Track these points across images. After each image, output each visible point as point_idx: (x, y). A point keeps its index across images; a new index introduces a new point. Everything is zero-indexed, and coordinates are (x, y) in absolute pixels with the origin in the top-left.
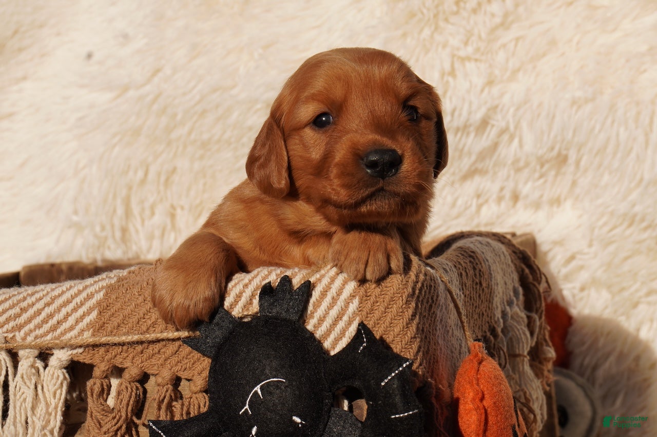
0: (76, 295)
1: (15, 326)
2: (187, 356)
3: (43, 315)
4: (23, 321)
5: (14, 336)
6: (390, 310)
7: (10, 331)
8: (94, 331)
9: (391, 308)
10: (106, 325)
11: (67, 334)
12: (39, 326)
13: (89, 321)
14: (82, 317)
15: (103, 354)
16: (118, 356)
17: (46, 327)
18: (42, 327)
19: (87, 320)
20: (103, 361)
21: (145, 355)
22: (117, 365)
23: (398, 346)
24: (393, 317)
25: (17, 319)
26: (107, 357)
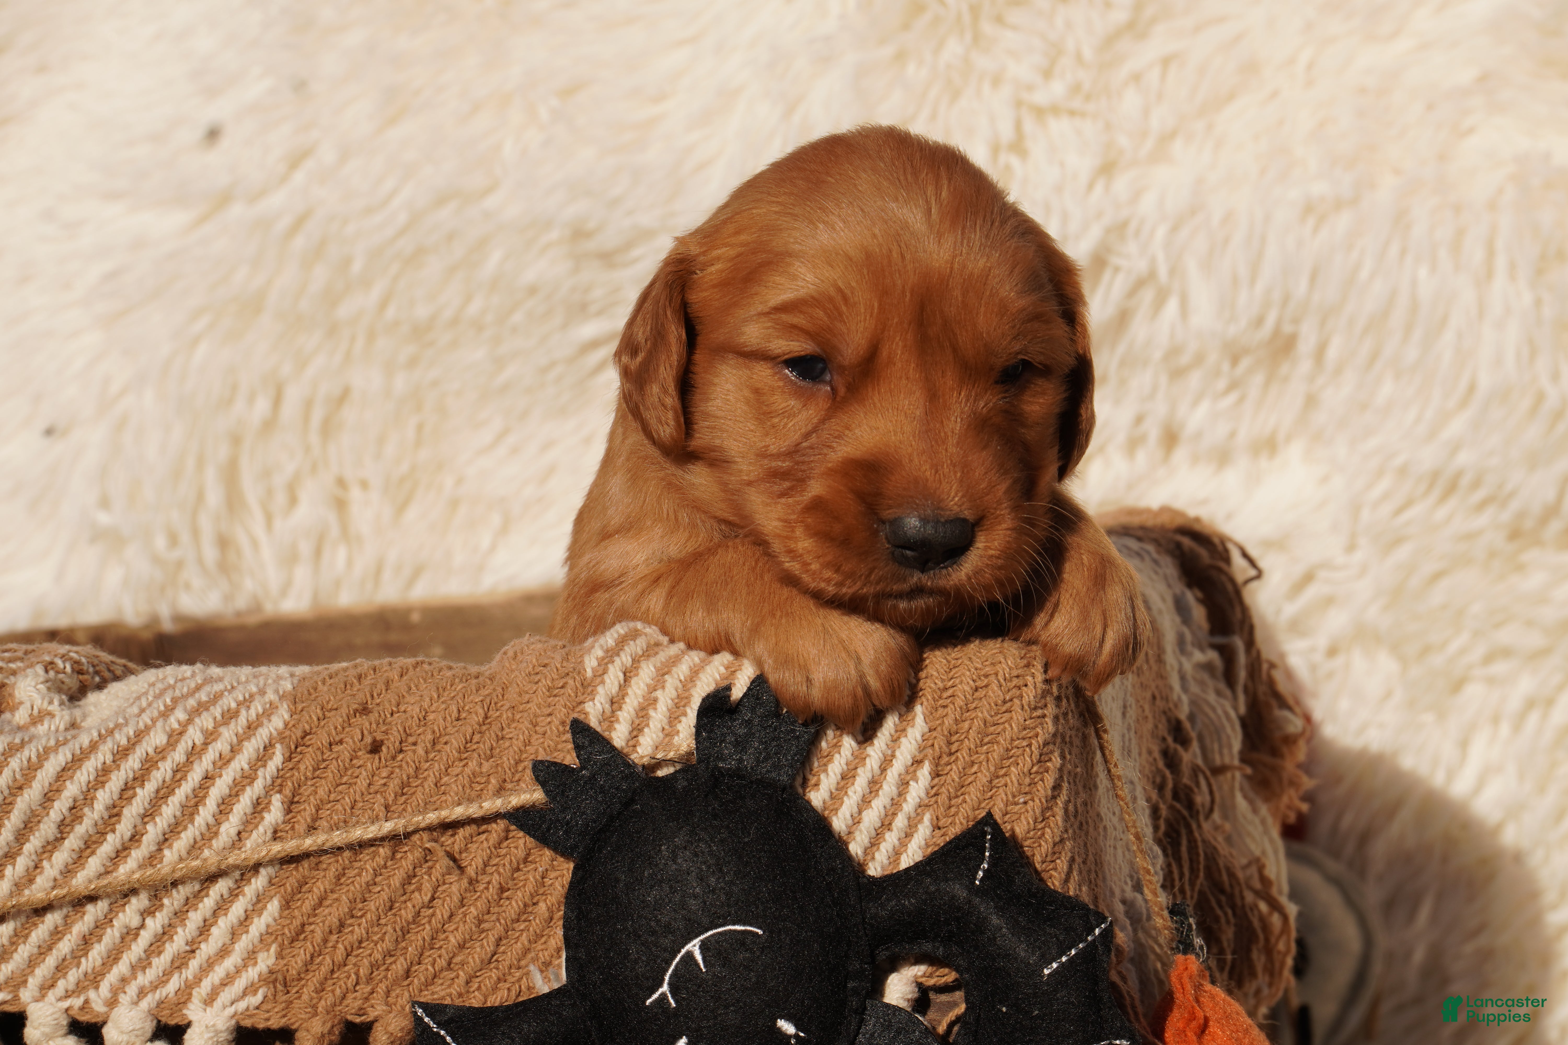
1: (82, 976)
2: (519, 960)
3: (145, 937)
4: (99, 962)
5: (87, 1002)
7: (73, 992)
8: (282, 947)
10: (308, 928)
11: (217, 968)
12: (142, 964)
13: (263, 928)
14: (245, 921)
15: (312, 999)
16: (351, 996)
17: (160, 963)
18: (150, 964)
19: (258, 926)
20: (316, 1014)
21: (416, 981)
22: (350, 1018)
25: (83, 960)
26: (323, 1002)
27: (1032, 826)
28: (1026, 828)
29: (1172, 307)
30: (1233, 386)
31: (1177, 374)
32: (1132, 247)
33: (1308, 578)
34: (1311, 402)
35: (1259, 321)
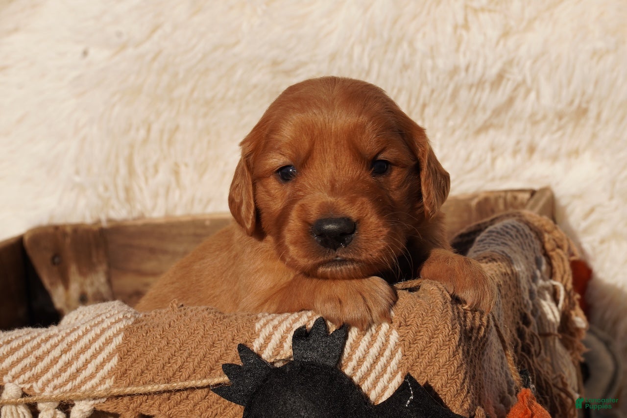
0: (94, 340)
1: (31, 376)
2: (217, 400)
3: (61, 363)
4: (40, 371)
5: (32, 387)
6: (436, 340)
7: (27, 381)
8: (116, 379)
9: (436, 338)
10: (129, 372)
11: (88, 383)
12: (57, 376)
13: (109, 368)
14: (102, 365)
15: (127, 403)
16: (144, 404)
17: (65, 376)
18: (60, 376)
19: (108, 367)
20: (128, 410)
21: (172, 402)
22: (143, 413)
23: (443, 377)
24: (439, 347)
25: (33, 369)
26: (132, 405)
27: (448, 360)
28: (445, 360)
29: (533, 95)
30: (560, 128)
31: (535, 123)
32: (515, 70)
33: (592, 210)
34: (594, 136)
35: (571, 103)
